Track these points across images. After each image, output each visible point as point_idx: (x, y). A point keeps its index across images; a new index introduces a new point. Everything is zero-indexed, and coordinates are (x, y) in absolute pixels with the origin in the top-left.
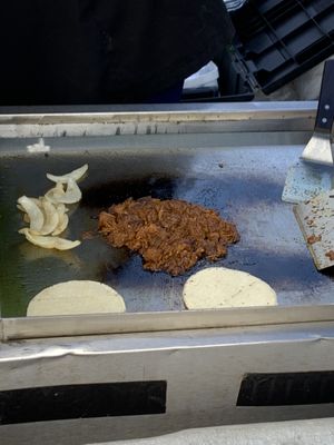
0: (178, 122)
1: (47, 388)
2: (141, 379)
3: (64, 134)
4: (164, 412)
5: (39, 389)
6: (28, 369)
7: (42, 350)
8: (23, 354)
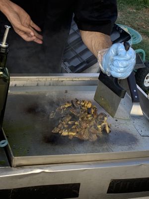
0: (62, 81)
1: (32, 187)
2: (70, 183)
3: (15, 85)
4: (78, 197)
5: (29, 187)
6: (25, 179)
7: (32, 171)
8: (24, 172)
